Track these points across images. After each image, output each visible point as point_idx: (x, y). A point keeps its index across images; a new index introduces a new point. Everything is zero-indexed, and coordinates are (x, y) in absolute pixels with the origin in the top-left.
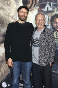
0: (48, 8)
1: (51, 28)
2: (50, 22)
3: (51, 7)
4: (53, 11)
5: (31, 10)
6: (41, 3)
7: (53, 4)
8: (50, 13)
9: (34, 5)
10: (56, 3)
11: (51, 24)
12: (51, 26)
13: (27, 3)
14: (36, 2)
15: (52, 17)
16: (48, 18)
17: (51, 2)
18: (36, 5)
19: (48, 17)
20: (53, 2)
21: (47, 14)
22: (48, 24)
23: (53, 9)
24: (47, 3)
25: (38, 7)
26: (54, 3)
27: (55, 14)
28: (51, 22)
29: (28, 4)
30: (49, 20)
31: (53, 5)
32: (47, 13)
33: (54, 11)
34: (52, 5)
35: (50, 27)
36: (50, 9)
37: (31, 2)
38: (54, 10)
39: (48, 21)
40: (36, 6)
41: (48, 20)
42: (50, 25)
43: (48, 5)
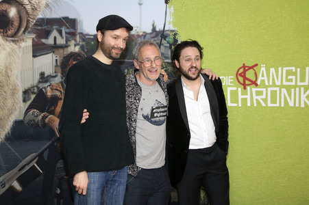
0: (55, 38)
1: (61, 82)
2: (59, 69)
3: (63, 38)
4: (66, 46)
5: (18, 41)
6: (39, 28)
7: (67, 31)
8: (61, 51)
9: (23, 29)
10: (72, 30)
11: (62, 74)
12: (62, 78)
13: (8, 26)
14: (27, 24)
15: (64, 57)
16: (56, 60)
17: (61, 27)
18: (29, 29)
19: (55, 58)
20: (66, 26)
21: (54, 52)
22: (55, 72)
23: (66, 42)
24: (54, 27)
25: (34, 36)
26: (68, 28)
27: (71, 53)
28: (62, 68)
29: (10, 26)
30: (59, 63)
31: (66, 33)
32: (54, 50)
33: (69, 46)
34: (64, 32)
35: (61, 80)
36: (61, 41)
37: (16, 24)
38: (69, 43)
39: (56, 66)
40: (29, 32)
41: (55, 64)
42: (59, 75)
43: (55, 33)
